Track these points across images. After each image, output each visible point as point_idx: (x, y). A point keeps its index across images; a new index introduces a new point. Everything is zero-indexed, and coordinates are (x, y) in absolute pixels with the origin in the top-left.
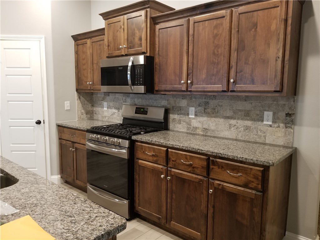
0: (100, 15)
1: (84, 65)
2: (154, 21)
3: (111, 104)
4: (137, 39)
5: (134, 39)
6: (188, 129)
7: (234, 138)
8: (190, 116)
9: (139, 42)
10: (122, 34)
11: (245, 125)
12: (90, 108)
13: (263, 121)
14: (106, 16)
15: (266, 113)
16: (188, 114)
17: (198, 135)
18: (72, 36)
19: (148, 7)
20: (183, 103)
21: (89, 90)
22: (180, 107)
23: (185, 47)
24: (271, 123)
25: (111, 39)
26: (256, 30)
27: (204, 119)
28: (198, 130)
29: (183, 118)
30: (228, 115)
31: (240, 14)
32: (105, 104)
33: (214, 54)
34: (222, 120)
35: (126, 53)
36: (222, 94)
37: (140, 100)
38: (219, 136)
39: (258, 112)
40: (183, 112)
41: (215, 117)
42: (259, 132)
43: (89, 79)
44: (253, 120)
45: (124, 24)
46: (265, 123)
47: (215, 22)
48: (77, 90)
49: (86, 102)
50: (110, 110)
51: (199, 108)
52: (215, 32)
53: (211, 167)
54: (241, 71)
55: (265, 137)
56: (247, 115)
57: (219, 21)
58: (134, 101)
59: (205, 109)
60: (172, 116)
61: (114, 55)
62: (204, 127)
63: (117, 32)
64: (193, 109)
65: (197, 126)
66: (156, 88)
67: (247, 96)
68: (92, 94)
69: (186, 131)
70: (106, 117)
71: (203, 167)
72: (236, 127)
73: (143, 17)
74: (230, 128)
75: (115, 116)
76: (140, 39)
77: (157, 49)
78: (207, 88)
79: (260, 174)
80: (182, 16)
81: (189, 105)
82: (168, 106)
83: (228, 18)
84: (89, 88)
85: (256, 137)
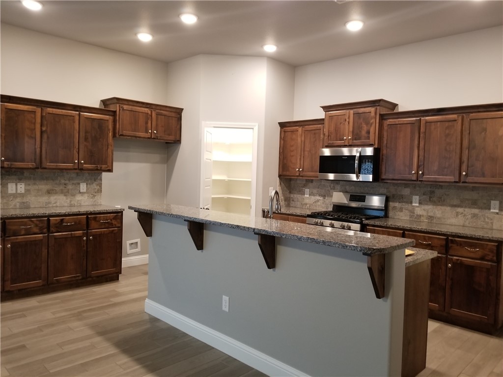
0: (323, 107)
2: (382, 117)
4: (364, 133)
5: (360, 131)
6: (411, 216)
7: (462, 225)
8: (413, 204)
9: (366, 135)
10: (347, 126)
11: (472, 212)
12: (288, 195)
13: (490, 209)
14: (326, 108)
15: (493, 202)
16: (411, 203)
17: (423, 222)
18: (279, 123)
19: (379, 106)
20: (406, 191)
21: (298, 176)
22: (402, 195)
23: (416, 142)
24: (497, 211)
25: (332, 129)
26: (485, 134)
27: (429, 207)
28: (422, 218)
29: (405, 206)
30: (455, 204)
31: (470, 120)
32: (307, 191)
33: (446, 149)
34: (448, 209)
35: (350, 144)
38: (446, 223)
39: (485, 201)
40: (405, 200)
41: (441, 205)
42: (486, 219)
43: (298, 166)
44: (481, 208)
45: (349, 118)
46: (491, 211)
47: (447, 124)
48: (280, 176)
49: (285, 188)
50: (312, 197)
51: (424, 196)
52: (447, 132)
53: (450, 245)
54: (472, 166)
55: (492, 223)
56: (474, 204)
57: (450, 123)
58: (345, 189)
59: (430, 197)
60: (391, 204)
61: (336, 145)
62: (429, 215)
63: (341, 123)
64: (417, 197)
65: (421, 214)
67: (473, 187)
69: (408, 219)
72: (463, 214)
73: (373, 114)
74: (457, 215)
75: (319, 203)
76: (368, 132)
77: (385, 142)
79: (495, 248)
80: (413, 115)
81: (412, 194)
82: (388, 194)
83: (460, 122)
85: (483, 223)
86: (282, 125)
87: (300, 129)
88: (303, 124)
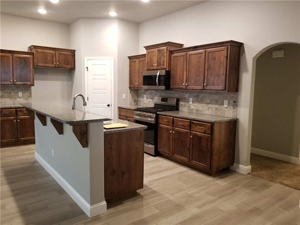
0: (144, 47)
1: (134, 73)
2: (171, 52)
3: (149, 96)
4: (162, 62)
5: (161, 61)
6: (189, 110)
7: (211, 114)
8: (190, 103)
9: (163, 63)
10: (155, 58)
11: (216, 107)
12: (136, 99)
13: (223, 105)
14: (147, 48)
15: (225, 101)
16: (189, 102)
17: (194, 113)
18: (128, 57)
19: (168, 46)
20: (187, 95)
21: (137, 88)
22: (185, 98)
23: (185, 67)
24: (227, 106)
25: (149, 60)
26: (215, 61)
27: (196, 104)
28: (194, 111)
29: (187, 104)
30: (208, 102)
31: (209, 52)
32: (145, 96)
33: (198, 71)
34: (205, 105)
35: (157, 68)
36: (201, 91)
37: (164, 94)
38: (204, 113)
39: (221, 101)
40: (186, 100)
41: (202, 103)
42: (222, 111)
43: (137, 82)
44: (219, 105)
45: (156, 53)
46: (224, 106)
47: (198, 55)
48: (130, 88)
49: (134, 95)
50: (147, 100)
51: (195, 98)
52: (198, 60)
53: (192, 125)
54: (209, 80)
55: (224, 113)
56: (216, 102)
57: (200, 55)
58: (161, 95)
59: (197, 99)
60: (181, 103)
61: (150, 69)
62: (197, 109)
63: (152, 56)
64: (191, 99)
65: (193, 108)
66: (171, 87)
67: (216, 92)
68: (138, 90)
69: (188, 111)
70: (145, 104)
71: (188, 126)
72: (211, 108)
73: (165, 51)
74: (209, 109)
75: (150, 103)
76: (164, 62)
77: (172, 67)
78: (194, 87)
79: (210, 127)
80: (184, 51)
81: (189, 97)
82: (179, 97)
83: (204, 54)
84: (136, 87)
85: (220, 113)
86: (130, 58)
87: (137, 60)
88: (138, 57)
